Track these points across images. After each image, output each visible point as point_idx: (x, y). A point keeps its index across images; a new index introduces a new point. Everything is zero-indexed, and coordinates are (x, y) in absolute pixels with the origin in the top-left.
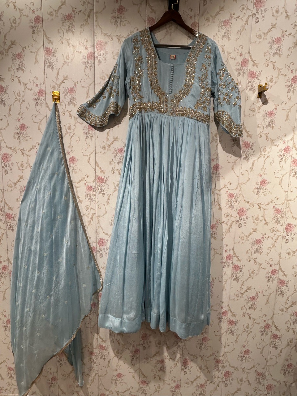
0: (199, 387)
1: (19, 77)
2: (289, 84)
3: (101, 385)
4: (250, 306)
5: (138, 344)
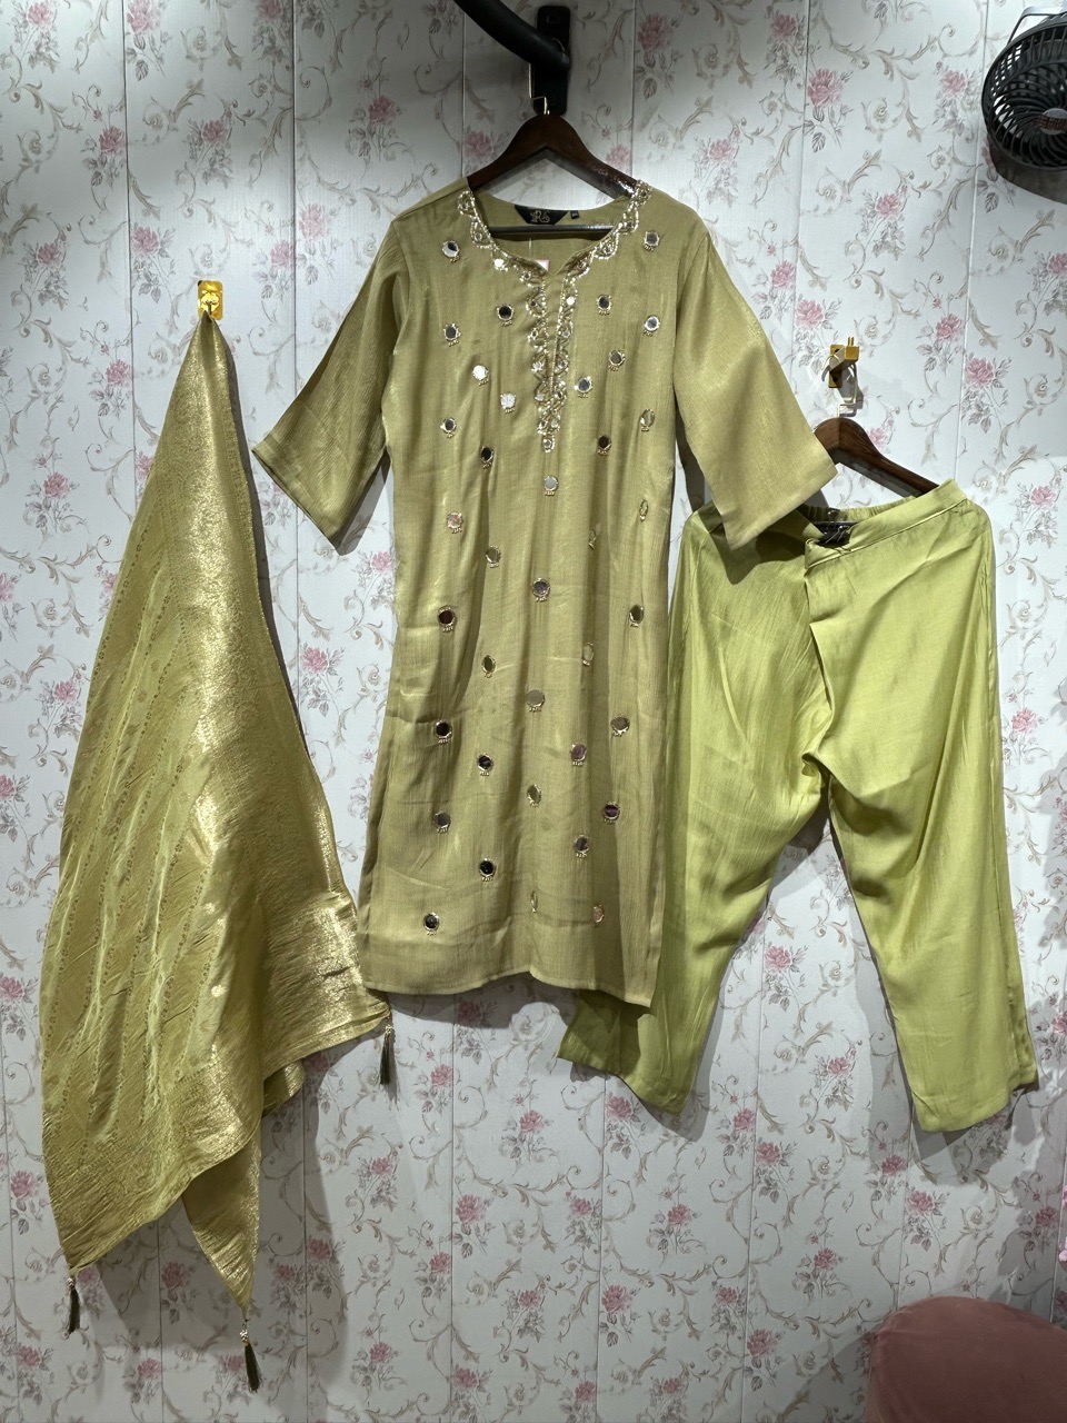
0: (661, 1392)
1: (46, 321)
2: (930, 342)
3: (317, 1389)
4: (829, 1092)
5: (447, 1234)
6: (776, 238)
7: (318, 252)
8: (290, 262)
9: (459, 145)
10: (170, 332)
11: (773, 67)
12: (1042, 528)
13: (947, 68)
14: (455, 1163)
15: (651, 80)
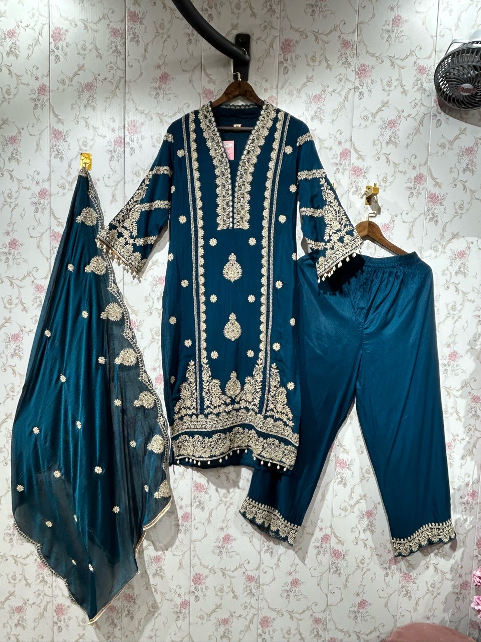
1: (11, 170)
2: (411, 185)
4: (365, 526)
5: (187, 591)
6: (342, 138)
7: (135, 141)
8: (122, 145)
9: (200, 94)
10: (68, 176)
11: (341, 62)
12: (462, 269)
13: (419, 64)
14: (192, 558)
15: (286, 67)
